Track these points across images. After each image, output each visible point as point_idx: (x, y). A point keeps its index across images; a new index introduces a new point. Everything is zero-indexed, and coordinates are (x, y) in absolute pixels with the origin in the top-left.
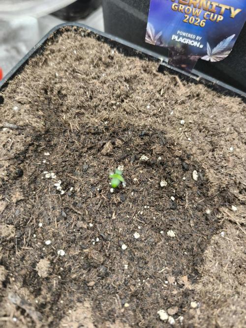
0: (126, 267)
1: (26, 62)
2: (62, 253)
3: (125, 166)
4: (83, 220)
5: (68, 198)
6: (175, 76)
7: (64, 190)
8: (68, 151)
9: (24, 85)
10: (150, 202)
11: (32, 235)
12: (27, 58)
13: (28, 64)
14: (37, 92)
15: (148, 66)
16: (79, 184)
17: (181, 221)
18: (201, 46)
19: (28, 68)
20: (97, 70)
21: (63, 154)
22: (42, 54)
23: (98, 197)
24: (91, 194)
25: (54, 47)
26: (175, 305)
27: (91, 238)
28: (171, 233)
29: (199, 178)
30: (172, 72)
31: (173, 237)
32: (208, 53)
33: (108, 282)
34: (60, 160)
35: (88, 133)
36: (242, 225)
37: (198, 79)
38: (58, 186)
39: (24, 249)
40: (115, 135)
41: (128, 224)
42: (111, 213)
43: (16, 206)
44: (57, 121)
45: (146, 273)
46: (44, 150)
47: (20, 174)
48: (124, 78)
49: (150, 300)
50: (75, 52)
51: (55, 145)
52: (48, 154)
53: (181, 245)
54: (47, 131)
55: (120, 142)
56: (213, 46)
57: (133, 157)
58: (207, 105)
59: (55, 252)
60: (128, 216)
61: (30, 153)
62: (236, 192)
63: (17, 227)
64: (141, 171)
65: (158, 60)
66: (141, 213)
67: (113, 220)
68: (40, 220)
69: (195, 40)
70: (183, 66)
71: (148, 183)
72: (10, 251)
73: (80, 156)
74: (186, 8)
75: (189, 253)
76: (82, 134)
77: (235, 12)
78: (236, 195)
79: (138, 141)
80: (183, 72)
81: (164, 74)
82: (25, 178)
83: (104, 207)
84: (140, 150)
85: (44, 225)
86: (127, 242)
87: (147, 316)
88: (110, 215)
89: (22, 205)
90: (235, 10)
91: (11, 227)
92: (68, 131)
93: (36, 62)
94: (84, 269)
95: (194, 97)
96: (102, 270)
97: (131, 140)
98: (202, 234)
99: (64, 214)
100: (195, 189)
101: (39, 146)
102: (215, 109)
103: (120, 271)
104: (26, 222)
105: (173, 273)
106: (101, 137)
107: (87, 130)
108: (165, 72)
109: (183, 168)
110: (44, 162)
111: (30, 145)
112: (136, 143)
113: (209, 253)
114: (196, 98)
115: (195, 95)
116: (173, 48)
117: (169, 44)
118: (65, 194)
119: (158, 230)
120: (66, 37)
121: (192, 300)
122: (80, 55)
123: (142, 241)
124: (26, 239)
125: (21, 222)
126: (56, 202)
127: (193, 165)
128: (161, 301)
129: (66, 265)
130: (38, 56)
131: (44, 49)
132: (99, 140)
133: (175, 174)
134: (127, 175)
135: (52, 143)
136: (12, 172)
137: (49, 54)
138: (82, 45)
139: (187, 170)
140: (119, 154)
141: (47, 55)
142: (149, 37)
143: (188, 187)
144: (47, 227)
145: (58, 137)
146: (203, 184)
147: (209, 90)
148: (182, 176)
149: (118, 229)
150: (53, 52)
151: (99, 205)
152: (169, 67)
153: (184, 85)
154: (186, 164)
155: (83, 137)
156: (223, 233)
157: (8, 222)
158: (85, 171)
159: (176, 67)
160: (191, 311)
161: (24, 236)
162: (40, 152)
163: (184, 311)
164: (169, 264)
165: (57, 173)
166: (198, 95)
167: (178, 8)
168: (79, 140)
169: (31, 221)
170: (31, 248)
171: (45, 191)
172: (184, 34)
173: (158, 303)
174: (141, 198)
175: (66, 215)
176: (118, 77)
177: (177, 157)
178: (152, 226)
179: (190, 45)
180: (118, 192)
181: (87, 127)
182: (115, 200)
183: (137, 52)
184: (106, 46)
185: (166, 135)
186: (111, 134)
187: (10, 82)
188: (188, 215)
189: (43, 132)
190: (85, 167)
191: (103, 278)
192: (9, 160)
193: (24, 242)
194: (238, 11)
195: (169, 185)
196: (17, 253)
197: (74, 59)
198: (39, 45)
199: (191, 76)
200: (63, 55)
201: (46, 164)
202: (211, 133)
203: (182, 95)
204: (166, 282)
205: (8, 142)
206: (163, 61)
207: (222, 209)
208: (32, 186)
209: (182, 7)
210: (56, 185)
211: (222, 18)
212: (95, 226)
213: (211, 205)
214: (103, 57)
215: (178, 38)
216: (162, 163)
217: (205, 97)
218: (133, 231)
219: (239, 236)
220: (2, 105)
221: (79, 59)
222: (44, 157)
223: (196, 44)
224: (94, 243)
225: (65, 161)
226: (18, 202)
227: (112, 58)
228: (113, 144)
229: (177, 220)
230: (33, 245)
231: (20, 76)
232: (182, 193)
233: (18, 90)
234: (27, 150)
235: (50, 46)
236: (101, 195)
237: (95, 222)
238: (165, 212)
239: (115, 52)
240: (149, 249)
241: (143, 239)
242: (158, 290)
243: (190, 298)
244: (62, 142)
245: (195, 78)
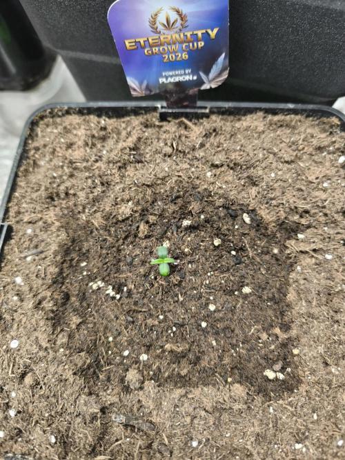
0: (214, 343)
1: (16, 176)
2: (144, 357)
3: (169, 240)
4: (151, 315)
5: (126, 301)
6: (181, 119)
7: (118, 293)
8: (104, 251)
9: (26, 202)
10: (211, 267)
11: (107, 353)
12: (15, 170)
13: (18, 177)
14: (43, 203)
15: (147, 120)
16: (131, 281)
17: (252, 272)
18: (195, 78)
19: (21, 181)
20: (95, 150)
21: (100, 257)
22: (28, 158)
23: (156, 285)
24: (148, 285)
25: (36, 144)
26: (278, 360)
27: (167, 331)
28: (246, 290)
29: (252, 220)
30: (176, 116)
31: (250, 293)
32: (205, 81)
33: (203, 365)
34: (100, 265)
35: (116, 223)
36: (314, 250)
37: (207, 111)
38: (111, 292)
39: (105, 370)
40: (146, 213)
41: (199, 299)
42: (177, 295)
43: (78, 331)
44: (78, 224)
45: (237, 340)
46: (79, 261)
47: (67, 297)
48: (128, 149)
49: (251, 365)
50: (62, 140)
51: (88, 251)
52: (84, 264)
53: (260, 297)
54: (73, 241)
55: (154, 218)
56: (207, 72)
57: (174, 227)
58: (228, 136)
59: (137, 359)
60: (195, 292)
61: (66, 272)
62: (296, 218)
63: (89, 352)
64: (189, 239)
65: (155, 109)
66: (207, 282)
67: (181, 303)
68: (108, 335)
69: (185, 74)
70: (185, 104)
71: (202, 247)
72: (93, 377)
73: (119, 251)
74: (161, 49)
75: (272, 303)
76: (110, 227)
77: (213, 33)
78: (297, 221)
79: (172, 208)
80: (188, 110)
81: (169, 122)
82: (73, 299)
83: (166, 293)
84: (178, 216)
85: (115, 338)
86: (205, 319)
87: (255, 382)
88: (176, 299)
89: (83, 327)
90: (212, 31)
91: (83, 354)
92: (94, 230)
93: (26, 170)
94: (174, 363)
95: (211, 133)
96: (191, 356)
97: (164, 210)
98: (278, 277)
99: (130, 319)
100: (253, 233)
101: (72, 260)
102: (239, 136)
103: (209, 349)
104: (96, 343)
105: (264, 329)
106: (132, 221)
107: (114, 220)
108: (169, 119)
109: (231, 216)
110: (85, 273)
111: (62, 263)
112: (170, 211)
113: (291, 296)
114: (214, 134)
116: (166, 92)
117: (159, 88)
118: (121, 298)
119: (231, 293)
120: (45, 126)
121: (292, 347)
122: (69, 141)
123: (219, 311)
124: (103, 359)
125: (90, 346)
126: (115, 310)
127: (241, 209)
128: (262, 361)
129: (154, 367)
130: (24, 162)
131: (28, 150)
132: (130, 225)
133: (225, 227)
134: (175, 249)
135: (84, 250)
136: (57, 299)
137: (35, 153)
138: (65, 128)
139: (236, 216)
140: (158, 230)
141: (33, 156)
142: (135, 90)
143: (245, 234)
144: (118, 339)
145: (87, 240)
146: (258, 225)
147: (225, 117)
148: (233, 225)
149: (191, 309)
150: (37, 149)
151: (160, 294)
152: (170, 111)
153: (195, 124)
154: (232, 211)
155: (113, 229)
156: (299, 268)
157: (78, 350)
158: (131, 264)
159: (178, 108)
160: (296, 358)
161: (100, 357)
162: (76, 266)
163: (289, 362)
164: (257, 322)
165: (103, 280)
166: (215, 130)
167: (152, 52)
168: (110, 235)
169: (100, 340)
170: (112, 366)
171: (100, 303)
172: (171, 73)
173: (260, 365)
174: (200, 267)
175: (131, 319)
176: (122, 150)
177: (220, 207)
178: (224, 291)
179: (183, 82)
180: (174, 272)
181: (112, 217)
182: (175, 281)
183: (129, 108)
184: (93, 118)
185: (199, 189)
186: (140, 214)
187: (10, 205)
188: (256, 263)
189: (70, 244)
190: (129, 259)
191: (195, 364)
192: (49, 288)
193: (102, 362)
194: (216, 30)
195: (223, 241)
196: (101, 377)
197: (64, 149)
198: (20, 151)
199: (199, 111)
200: (51, 150)
201: (87, 275)
202: (244, 167)
203: (197, 138)
204: (260, 341)
205: (39, 271)
206: (162, 107)
207: (288, 243)
208: (84, 304)
209: (155, 50)
210: (107, 292)
211: (203, 44)
212: (166, 317)
213: (276, 243)
214: (95, 132)
215: (167, 79)
216: (207, 221)
217: (223, 129)
218: (207, 305)
219: (316, 264)
220: (13, 234)
221: (70, 146)
222: (83, 269)
223: (187, 78)
224: (172, 335)
225: (106, 263)
226: (79, 326)
227: (104, 129)
228: (147, 222)
229: (247, 273)
230: (112, 362)
231: (17, 194)
232: (240, 244)
233: (22, 210)
234: (62, 269)
235: (32, 144)
236: (158, 282)
237: (163, 312)
238: (232, 271)
239: (105, 120)
240: (230, 315)
241: (220, 308)
242: (255, 352)
243: (290, 346)
244: (93, 245)
245: (203, 111)
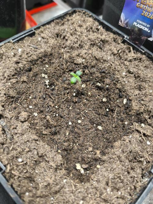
0: (67, 134)
2: (36, 114)
3: (86, 85)
4: (53, 102)
5: (49, 90)
6: (130, 47)
7: (49, 86)
8: (58, 68)
9: (48, 31)
10: (93, 108)
11: (24, 100)
12: (54, 18)
13: (53, 22)
14: (53, 35)
15: (116, 39)
16: (58, 86)
17: (108, 123)
18: (149, 31)
19: (53, 24)
20: (88, 33)
21: (55, 69)
22: (63, 20)
23: (66, 96)
24: (63, 93)
25: (70, 18)
26: (87, 164)
27: (53, 113)
28: (100, 128)
29: (127, 103)
30: (129, 44)
31: (100, 130)
32: (152, 36)
33: (54, 137)
34: (53, 72)
35: (72, 62)
36: (144, 134)
37: (143, 52)
38: (47, 82)
39: (17, 105)
40: (86, 68)
41: (77, 114)
42: (70, 106)
43: (22, 84)
44: (58, 51)
45: (77, 141)
46: (46, 63)
47: (30, 70)
48: (100, 39)
49: (74, 156)
50: (79, 22)
51: (53, 63)
52: (47, 66)
53: (103, 135)
54: (51, 54)
55: (88, 72)
57: (92, 82)
58: (144, 65)
59: (32, 113)
60: (78, 111)
61: (39, 62)
62: (147, 117)
63: (18, 93)
64: (94, 91)
65: (124, 37)
66: (87, 111)
67: (69, 110)
68: (31, 95)
69: (146, 27)
70: (137, 42)
71: (96, 97)
72: (10, 103)
73: (64, 73)
74: (144, 7)
75: (106, 141)
76: (69, 62)
78: (146, 118)
79: (98, 75)
80: (136, 46)
81: (125, 45)
82: (31, 72)
83: (67, 101)
84: (98, 80)
85: (32, 98)
86: (72, 122)
87: (69, 164)
88: (69, 107)
89: (25, 84)
92: (62, 58)
93: (58, 23)
94: (44, 127)
95: (138, 60)
96: (53, 129)
97: (94, 73)
98: (118, 133)
99: (44, 96)
100: (122, 109)
101: (44, 60)
102: (149, 70)
103: (63, 135)
104: (24, 93)
105: (93, 147)
106: (78, 67)
107: (72, 61)
108: (125, 44)
109: (119, 95)
110: (44, 69)
111: (40, 58)
112: (97, 75)
113: (117, 144)
114: (139, 61)
115: (139, 58)
116: (133, 31)
117: (131, 27)
118: (48, 88)
119: (92, 123)
120: (78, 15)
121: (98, 164)
122: (81, 24)
123: (81, 125)
124: (20, 100)
125: (21, 92)
126: (42, 89)
127: (126, 96)
128: (80, 159)
129: (36, 121)
130: (60, 20)
131: (65, 18)
132: (77, 68)
133: (113, 96)
134: (86, 90)
135: (52, 62)
136: (26, 67)
138: (84, 20)
139: (121, 97)
140: (85, 78)
141: (65, 21)
142: (121, 21)
143: (119, 107)
144: (33, 100)
145: (56, 59)
146: (128, 107)
147: (149, 59)
148: (117, 99)
149: (71, 115)
150: (68, 20)
151: (64, 99)
152: (128, 41)
153: (134, 53)
154: (121, 94)
155: (69, 64)
156: (131, 136)
157: (15, 89)
158: (64, 81)
159: (133, 43)
160: (96, 169)
161: (20, 99)
162: (44, 64)
163: (92, 169)
164: (93, 142)
165: (49, 77)
167: (140, 6)
168: (66, 65)
169: (26, 94)
170: (21, 106)
171: (40, 83)
172: (141, 22)
173: (78, 159)
174: (89, 104)
175: (45, 97)
176: (97, 38)
177: (118, 89)
178: (90, 120)
179: (143, 30)
180: (77, 97)
181: (72, 59)
182: (74, 100)
183: (113, 30)
184: (97, 23)
185: (115, 76)
186: (84, 66)
187: (42, 27)
188: (113, 121)
189: (49, 54)
190: (65, 79)
191: (52, 135)
192: (27, 61)
193: (19, 101)
195: (107, 102)
196: (13, 105)
197: (78, 25)
198: (62, 15)
199: (140, 49)
200: (73, 22)
201: (45, 70)
202: (141, 80)
203: (130, 56)
204: (87, 150)
205: (29, 53)
206: (126, 38)
207: (135, 123)
208: (34, 78)
209: (142, 6)
212: (59, 109)
213: (129, 120)
214: (93, 28)
215: (137, 25)
216: (107, 89)
217: (145, 62)
218: (78, 119)
219: (140, 141)
220: (34, 36)
221: (80, 26)
222: (45, 67)
223: (146, 29)
224: (54, 116)
225: (55, 73)
226: (24, 82)
227: (98, 30)
228: (84, 72)
229: (106, 122)
230: (22, 105)
231: (47, 26)
232: (113, 108)
233: (44, 32)
234: (38, 60)
235: (68, 17)
236: (68, 95)
237: (59, 106)
238: (101, 116)
239: (101, 27)
240: (84, 130)
241: (82, 125)
242: (81, 152)
243: (98, 162)
244: (57, 63)
245: (142, 50)
